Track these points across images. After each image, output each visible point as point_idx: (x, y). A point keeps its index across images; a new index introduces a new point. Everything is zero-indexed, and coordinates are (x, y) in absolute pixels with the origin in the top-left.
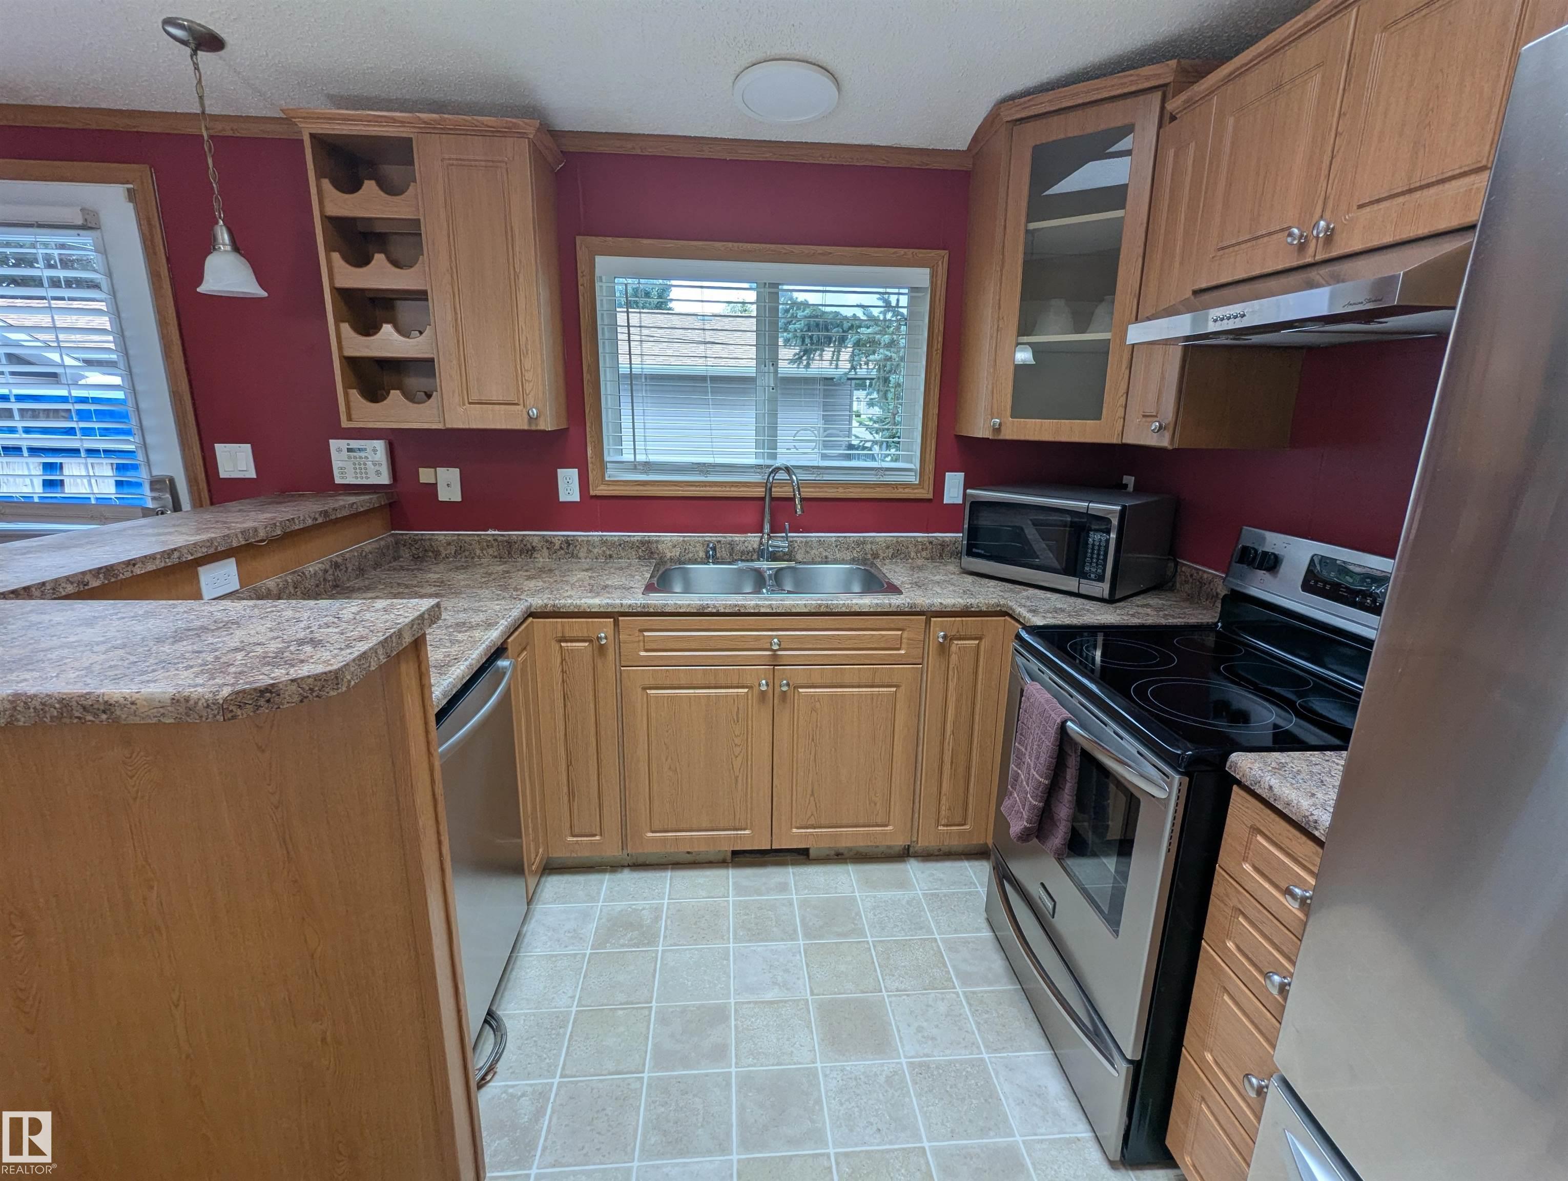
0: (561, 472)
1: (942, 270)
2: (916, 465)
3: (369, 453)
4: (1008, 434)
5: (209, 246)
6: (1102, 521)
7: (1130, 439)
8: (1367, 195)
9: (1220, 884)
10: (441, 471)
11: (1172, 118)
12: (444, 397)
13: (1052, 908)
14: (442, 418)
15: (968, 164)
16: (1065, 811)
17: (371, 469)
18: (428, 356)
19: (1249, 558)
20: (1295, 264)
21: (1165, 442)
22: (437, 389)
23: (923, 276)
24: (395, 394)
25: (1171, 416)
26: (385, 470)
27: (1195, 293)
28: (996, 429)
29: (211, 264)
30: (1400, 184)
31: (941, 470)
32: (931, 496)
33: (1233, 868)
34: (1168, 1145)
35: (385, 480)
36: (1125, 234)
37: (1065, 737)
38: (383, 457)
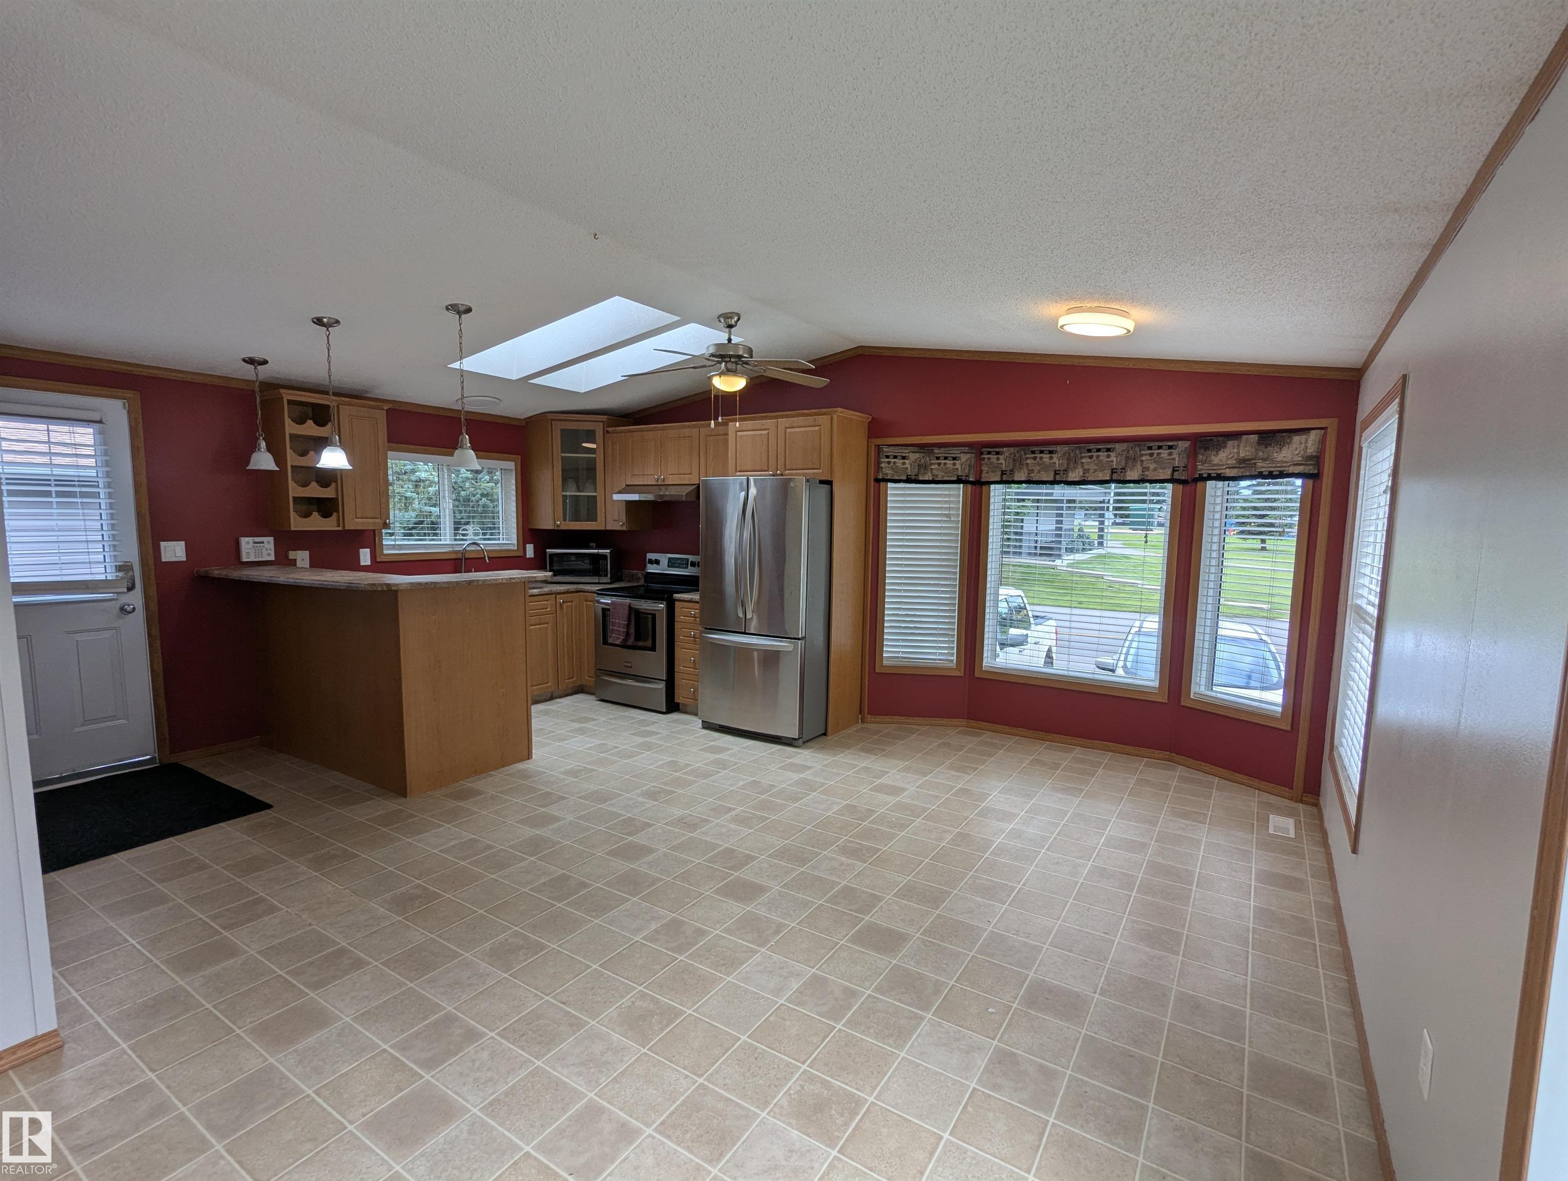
0: (362, 551)
1: (519, 464)
2: (515, 542)
3: (266, 545)
4: (563, 528)
5: (254, 447)
6: (604, 557)
7: (609, 528)
8: (671, 473)
9: (677, 625)
10: (299, 552)
11: (608, 432)
12: (346, 515)
13: (630, 665)
14: (341, 525)
15: (524, 424)
16: (632, 631)
17: (265, 552)
18: (334, 496)
19: (651, 562)
20: (654, 483)
21: (624, 528)
22: (338, 511)
23: (511, 465)
24: (315, 514)
25: (624, 520)
26: (272, 553)
27: (627, 485)
28: (558, 526)
29: (255, 457)
30: (677, 472)
31: (525, 543)
32: (522, 554)
33: (679, 620)
34: (676, 701)
35: (272, 558)
36: (597, 462)
37: (630, 608)
38: (272, 546)
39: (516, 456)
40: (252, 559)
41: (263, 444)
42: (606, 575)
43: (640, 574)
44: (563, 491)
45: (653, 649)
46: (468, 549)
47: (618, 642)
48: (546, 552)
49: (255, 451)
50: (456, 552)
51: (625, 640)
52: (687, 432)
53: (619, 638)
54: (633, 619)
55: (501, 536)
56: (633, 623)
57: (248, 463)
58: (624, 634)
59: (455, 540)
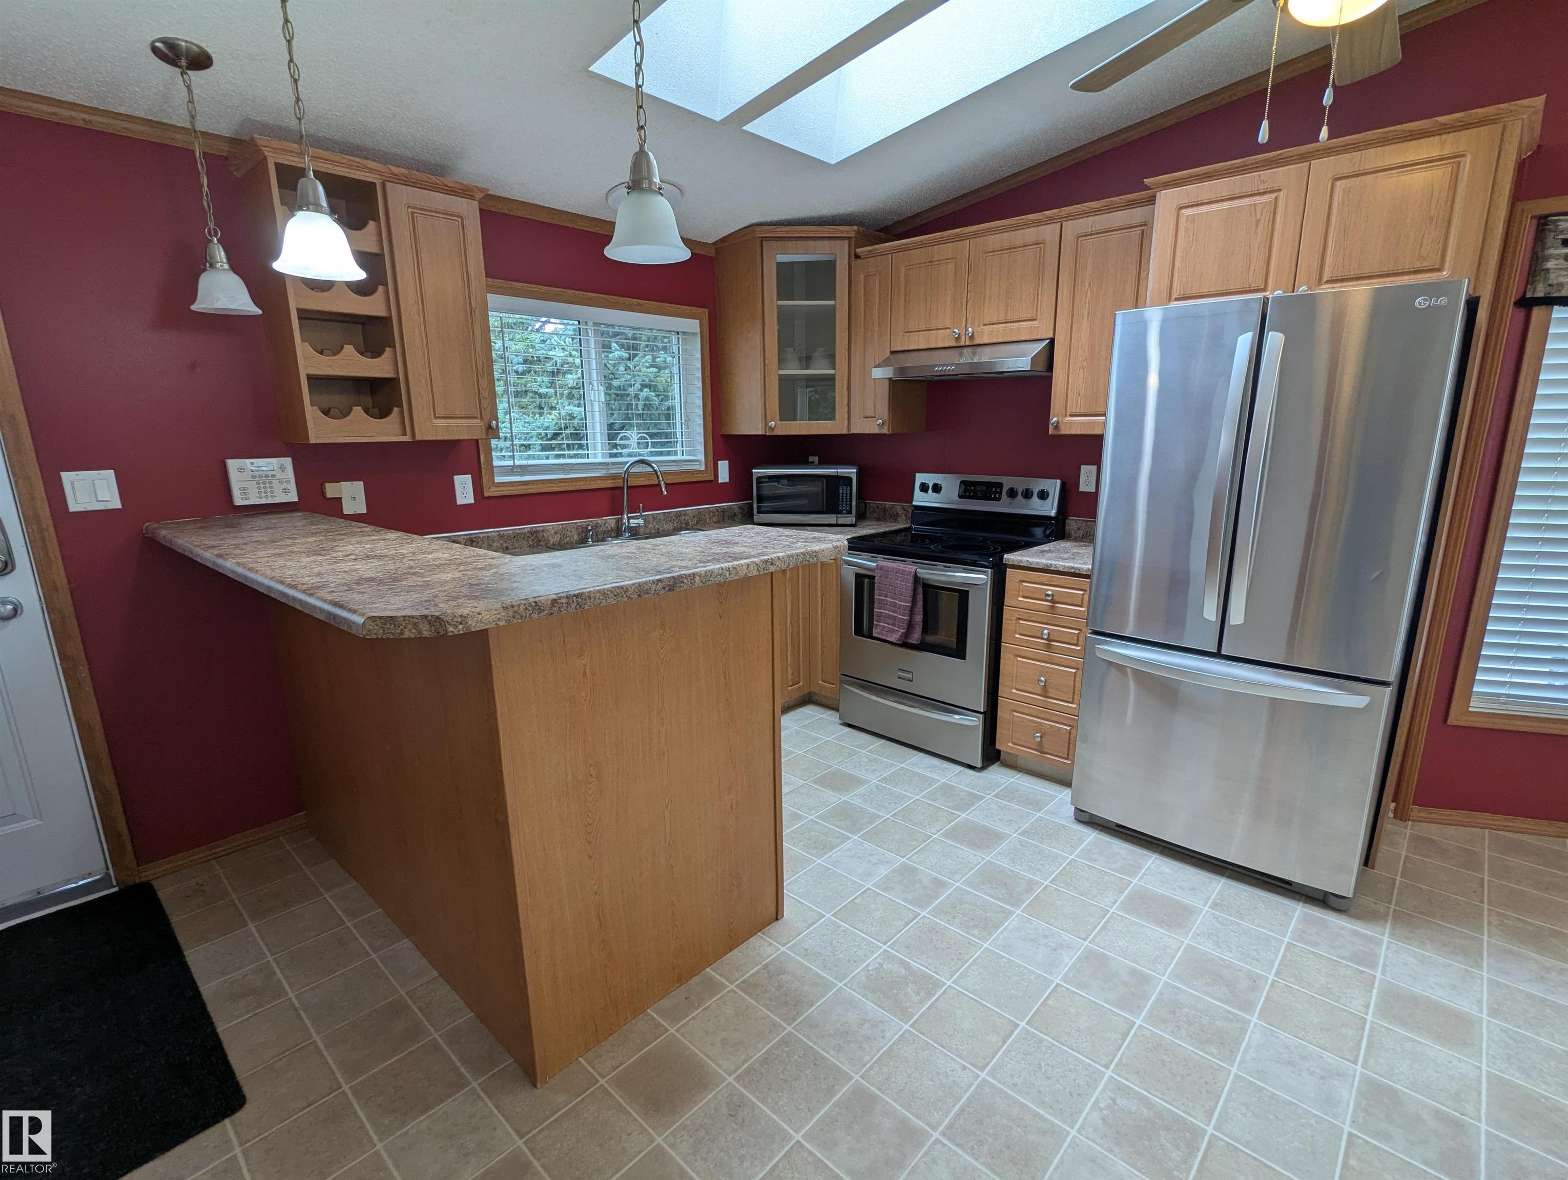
0: (458, 479)
1: (706, 322)
2: (701, 457)
3: (277, 472)
4: (779, 432)
6: (848, 480)
7: (857, 429)
8: (987, 321)
9: (1007, 613)
10: (345, 485)
11: (857, 257)
12: (415, 412)
13: (910, 676)
14: (408, 432)
15: (712, 252)
16: (919, 618)
17: (278, 488)
18: (390, 375)
19: (924, 488)
20: (955, 344)
21: (885, 431)
22: (400, 406)
23: (693, 325)
24: (358, 410)
25: (886, 417)
26: (293, 487)
27: (892, 353)
28: (772, 429)
29: (206, 281)
30: (1002, 319)
31: (717, 458)
32: (712, 478)
33: (1013, 603)
34: (997, 747)
35: (293, 497)
36: (838, 315)
37: (916, 578)
38: (290, 473)
39: (701, 310)
40: (253, 500)
41: (220, 254)
42: (850, 512)
43: (898, 507)
44: (779, 369)
45: (959, 651)
46: (633, 470)
47: (893, 638)
48: (751, 473)
49: (205, 270)
50: (614, 477)
51: (906, 635)
52: (1031, 234)
53: (893, 631)
54: (920, 597)
55: (679, 448)
56: (920, 604)
57: (193, 300)
58: (905, 625)
59: (613, 456)
